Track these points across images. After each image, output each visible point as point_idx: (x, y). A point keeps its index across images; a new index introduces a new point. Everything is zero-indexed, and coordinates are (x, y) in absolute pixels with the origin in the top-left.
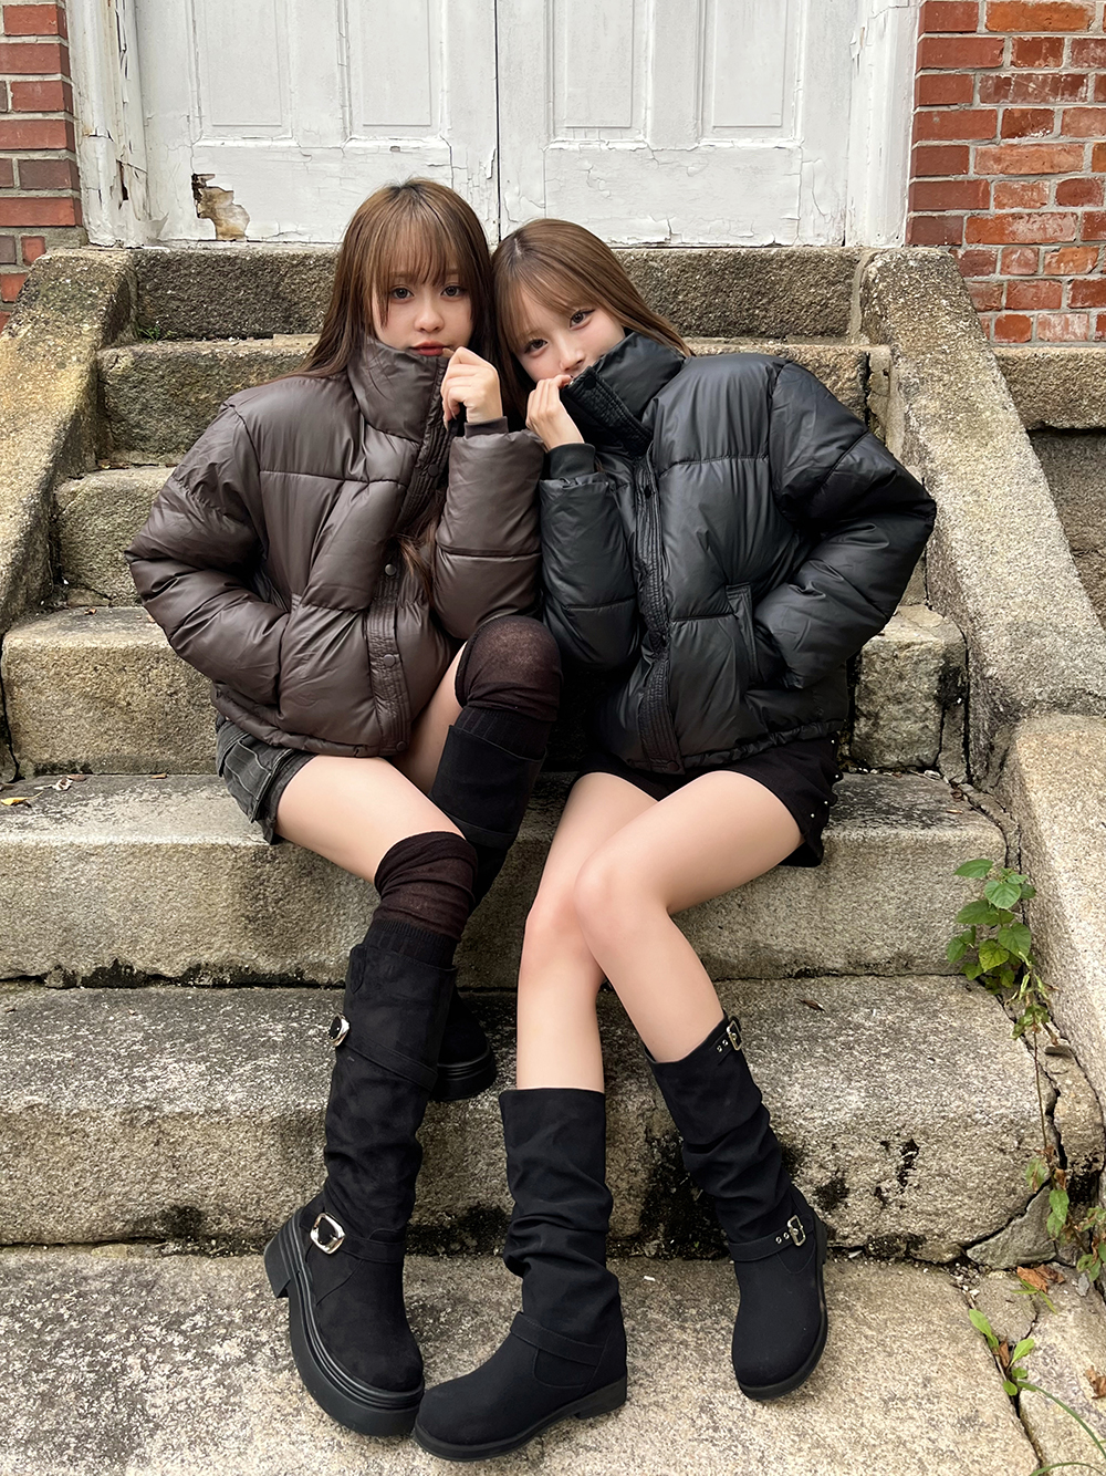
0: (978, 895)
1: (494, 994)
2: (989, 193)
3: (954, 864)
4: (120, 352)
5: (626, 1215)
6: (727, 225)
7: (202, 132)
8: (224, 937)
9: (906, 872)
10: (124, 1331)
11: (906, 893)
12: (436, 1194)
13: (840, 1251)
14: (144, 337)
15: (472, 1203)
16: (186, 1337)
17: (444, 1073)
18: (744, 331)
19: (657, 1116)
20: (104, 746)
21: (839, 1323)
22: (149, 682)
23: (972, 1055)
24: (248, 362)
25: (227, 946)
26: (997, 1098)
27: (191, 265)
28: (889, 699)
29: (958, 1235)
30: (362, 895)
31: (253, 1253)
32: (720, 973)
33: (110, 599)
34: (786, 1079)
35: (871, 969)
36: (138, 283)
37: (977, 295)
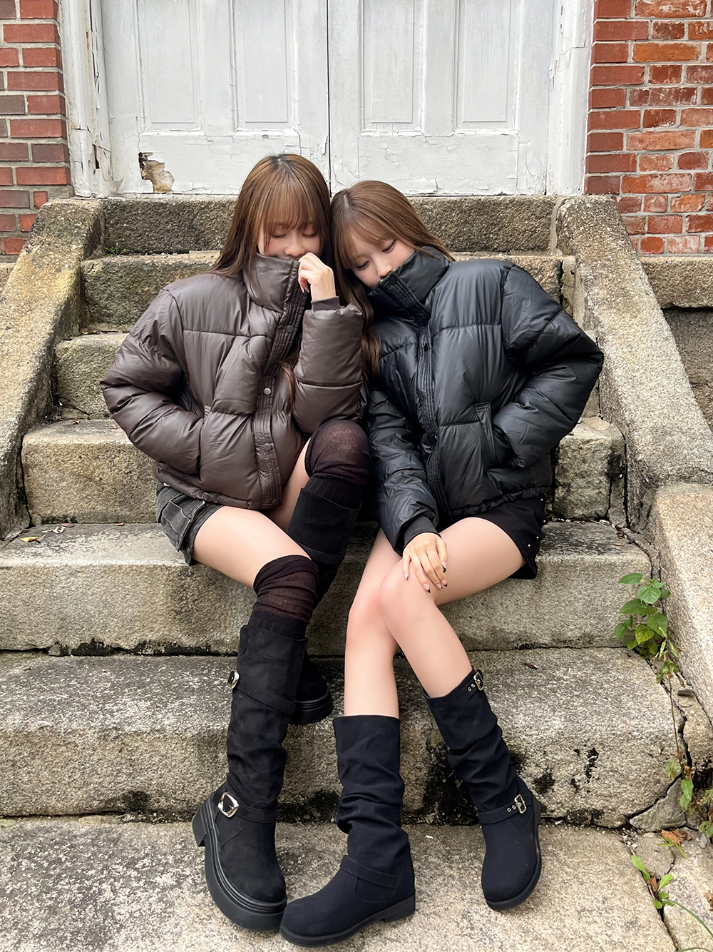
0: (633, 596)
1: (331, 659)
2: (636, 162)
3: (619, 576)
4: (95, 262)
5: (413, 796)
6: (472, 182)
7: (145, 127)
8: (160, 623)
9: (589, 582)
10: (100, 868)
11: (589, 596)
12: (295, 783)
13: (550, 820)
14: (109, 253)
15: (318, 789)
16: (139, 872)
17: (300, 706)
18: (483, 248)
19: (433, 733)
20: (86, 505)
21: (549, 864)
22: (114, 466)
23: (631, 696)
24: (175, 267)
25: (163, 629)
26: (647, 722)
27: (139, 208)
28: (577, 475)
29: (624, 810)
30: (246, 597)
31: (180, 821)
32: (471, 646)
33: (88, 415)
34: (514, 710)
35: (568, 644)
36: (106, 220)
37: (629, 225)
